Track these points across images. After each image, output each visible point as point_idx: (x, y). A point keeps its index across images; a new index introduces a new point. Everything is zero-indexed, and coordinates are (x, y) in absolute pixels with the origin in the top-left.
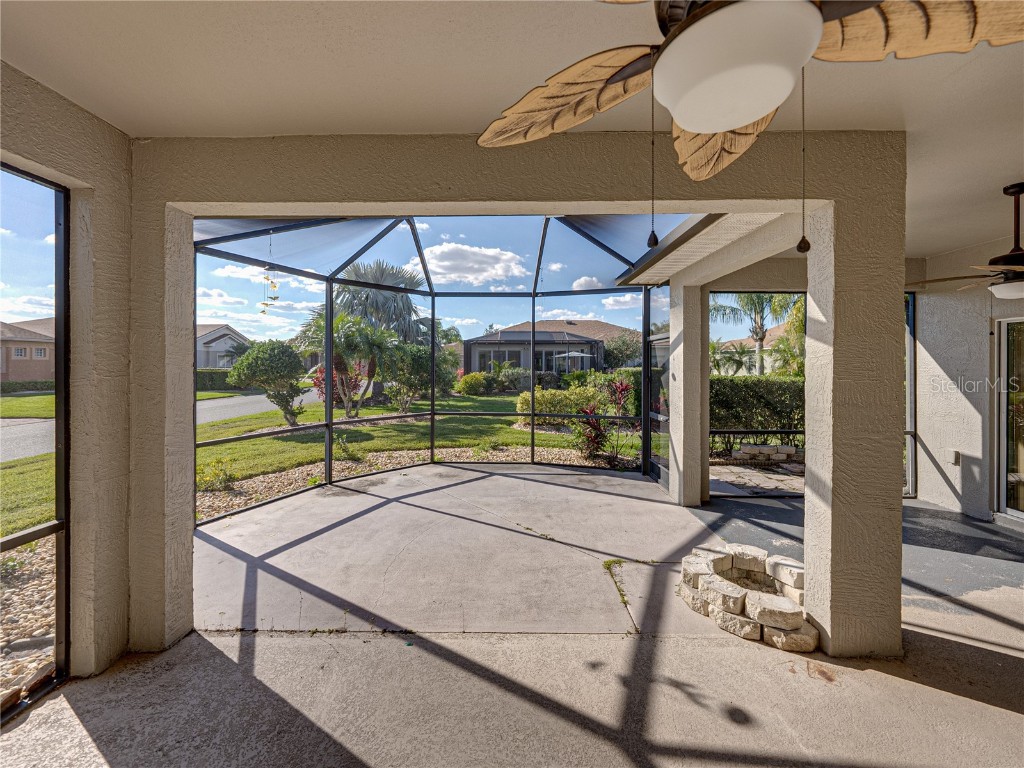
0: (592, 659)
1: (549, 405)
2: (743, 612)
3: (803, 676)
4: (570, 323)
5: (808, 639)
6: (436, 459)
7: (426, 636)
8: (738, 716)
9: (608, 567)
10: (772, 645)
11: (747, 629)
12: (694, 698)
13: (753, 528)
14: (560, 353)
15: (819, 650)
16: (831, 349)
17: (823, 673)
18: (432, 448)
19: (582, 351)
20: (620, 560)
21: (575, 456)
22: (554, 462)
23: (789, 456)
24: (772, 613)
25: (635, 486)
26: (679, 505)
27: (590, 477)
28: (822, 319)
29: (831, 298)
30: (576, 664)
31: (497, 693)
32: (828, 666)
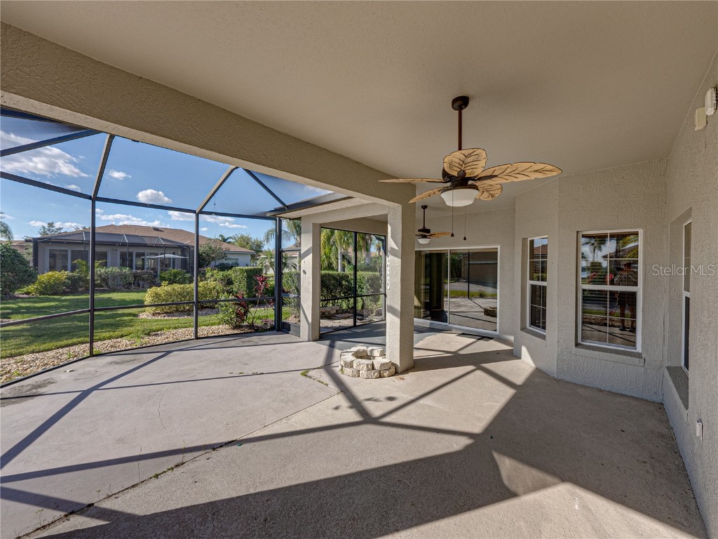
0: (334, 406)
1: (179, 297)
2: (373, 368)
3: (397, 381)
4: (156, 229)
5: (393, 370)
6: (95, 351)
7: (245, 437)
8: (391, 399)
9: (305, 375)
10: (384, 377)
11: (376, 374)
12: (376, 400)
13: (346, 343)
14: (151, 254)
15: (396, 373)
16: (400, 260)
17: (401, 379)
18: (92, 342)
19: (174, 254)
20: (308, 370)
21: (224, 329)
22: (209, 335)
23: (337, 311)
24: (384, 364)
25: (279, 338)
26: (309, 341)
27: (248, 339)
28: (397, 248)
29: (400, 241)
30: (330, 412)
31: (311, 435)
32: (401, 376)
